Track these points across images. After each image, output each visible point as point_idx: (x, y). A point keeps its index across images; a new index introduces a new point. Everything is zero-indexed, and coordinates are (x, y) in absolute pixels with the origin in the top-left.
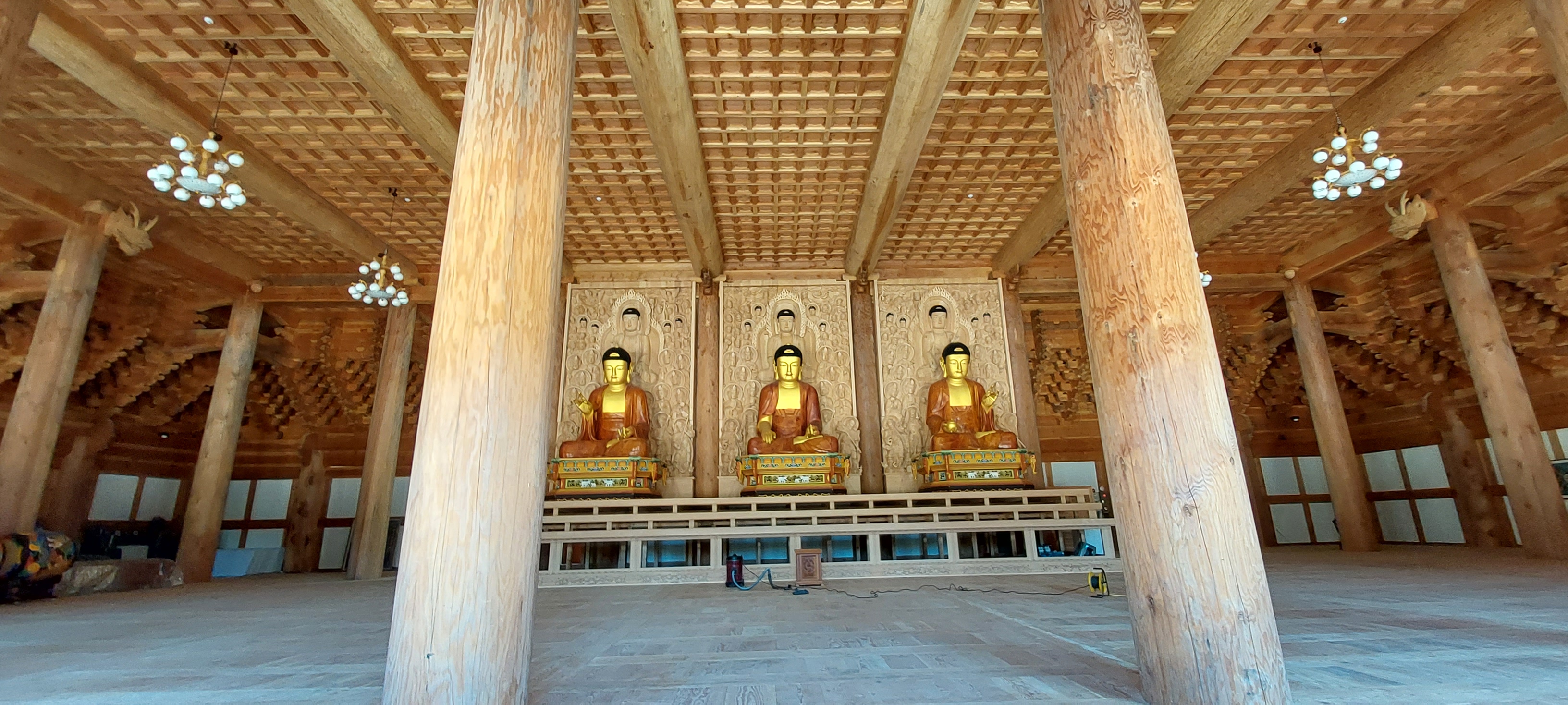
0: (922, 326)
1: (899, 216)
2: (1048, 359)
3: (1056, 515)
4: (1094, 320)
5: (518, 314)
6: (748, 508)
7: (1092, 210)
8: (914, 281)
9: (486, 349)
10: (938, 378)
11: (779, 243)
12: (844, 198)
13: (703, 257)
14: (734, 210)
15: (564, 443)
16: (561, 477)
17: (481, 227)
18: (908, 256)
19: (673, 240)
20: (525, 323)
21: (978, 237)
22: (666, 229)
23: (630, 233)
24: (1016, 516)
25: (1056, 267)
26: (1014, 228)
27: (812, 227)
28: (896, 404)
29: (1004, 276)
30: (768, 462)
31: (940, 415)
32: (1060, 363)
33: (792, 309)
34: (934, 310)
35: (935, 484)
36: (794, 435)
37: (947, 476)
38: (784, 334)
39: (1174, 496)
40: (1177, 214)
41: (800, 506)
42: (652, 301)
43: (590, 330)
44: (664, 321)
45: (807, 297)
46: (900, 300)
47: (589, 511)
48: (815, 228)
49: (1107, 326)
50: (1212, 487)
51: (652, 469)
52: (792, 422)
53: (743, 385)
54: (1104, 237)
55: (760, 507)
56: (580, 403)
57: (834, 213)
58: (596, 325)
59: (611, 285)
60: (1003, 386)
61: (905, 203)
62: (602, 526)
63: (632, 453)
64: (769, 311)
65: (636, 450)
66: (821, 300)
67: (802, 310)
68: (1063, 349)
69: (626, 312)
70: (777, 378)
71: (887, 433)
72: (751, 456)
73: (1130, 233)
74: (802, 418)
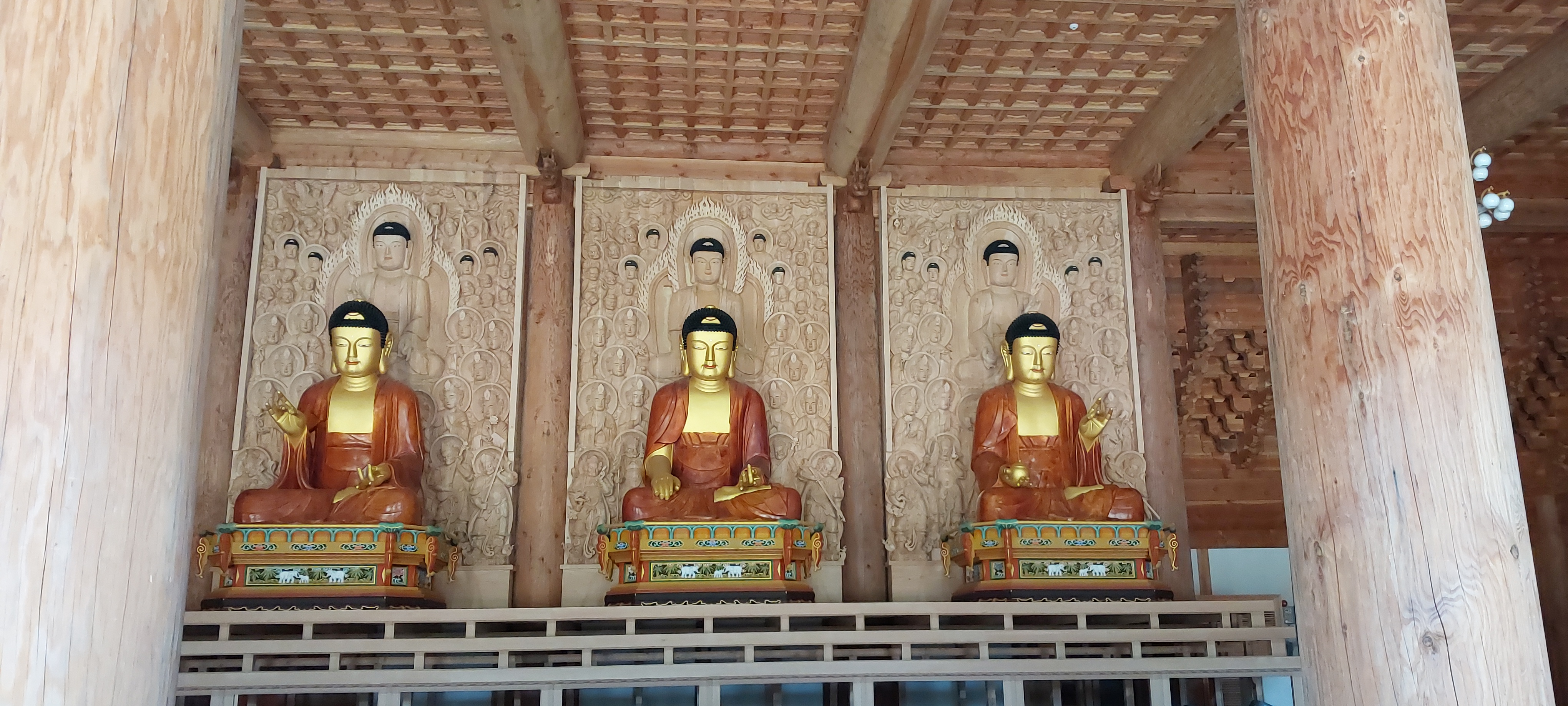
0: (969, 280)
1: (933, 61)
2: (1211, 349)
3: (1212, 649)
4: (1280, 280)
5: (135, 229)
6: (618, 627)
7: (1284, 69)
8: (958, 191)
9: (65, 300)
10: (997, 379)
11: (697, 105)
12: (826, 19)
13: (542, 126)
14: (608, 32)
15: (246, 494)
16: (238, 562)
17: (62, 47)
18: (949, 141)
19: (480, 88)
20: (151, 245)
21: (1086, 108)
22: (467, 64)
23: (392, 68)
24: (1137, 650)
25: (1232, 173)
26: (1156, 93)
27: (763, 75)
28: (914, 428)
29: (1132, 187)
30: (660, 537)
31: (998, 451)
32: (1232, 358)
33: (719, 238)
34: (994, 248)
35: (984, 585)
36: (715, 485)
37: (1008, 571)
38: (705, 287)
39: (1406, 615)
40: (1440, 82)
41: (721, 625)
42: (435, 209)
43: (305, 265)
44: (460, 252)
45: (749, 216)
46: (929, 227)
47: (295, 631)
48: (769, 77)
49: (1303, 291)
50: (1476, 600)
51: (425, 548)
52: (711, 459)
53: (618, 383)
54: (1304, 121)
55: (643, 626)
56: (281, 412)
57: (806, 49)
58: (317, 255)
59: (351, 173)
60: (1122, 400)
61: (947, 35)
62: (319, 663)
63: (385, 517)
64: (675, 240)
65: (395, 508)
66: (776, 222)
67: (740, 240)
68: (1239, 331)
69: (382, 230)
70: (687, 372)
71: (895, 484)
72: (628, 524)
73: (1351, 115)
74: (731, 450)
